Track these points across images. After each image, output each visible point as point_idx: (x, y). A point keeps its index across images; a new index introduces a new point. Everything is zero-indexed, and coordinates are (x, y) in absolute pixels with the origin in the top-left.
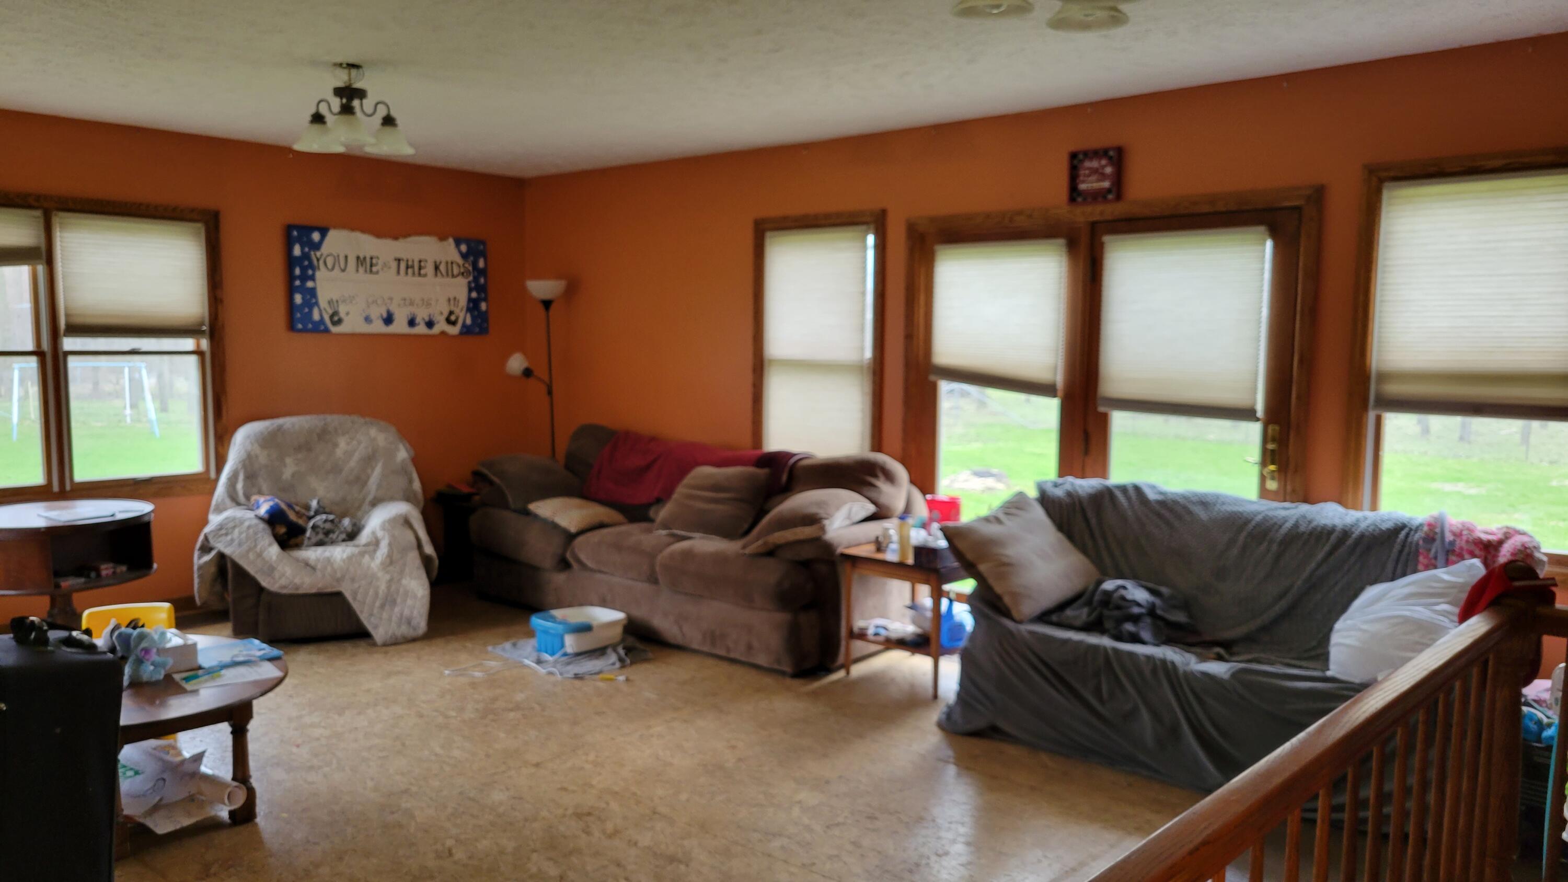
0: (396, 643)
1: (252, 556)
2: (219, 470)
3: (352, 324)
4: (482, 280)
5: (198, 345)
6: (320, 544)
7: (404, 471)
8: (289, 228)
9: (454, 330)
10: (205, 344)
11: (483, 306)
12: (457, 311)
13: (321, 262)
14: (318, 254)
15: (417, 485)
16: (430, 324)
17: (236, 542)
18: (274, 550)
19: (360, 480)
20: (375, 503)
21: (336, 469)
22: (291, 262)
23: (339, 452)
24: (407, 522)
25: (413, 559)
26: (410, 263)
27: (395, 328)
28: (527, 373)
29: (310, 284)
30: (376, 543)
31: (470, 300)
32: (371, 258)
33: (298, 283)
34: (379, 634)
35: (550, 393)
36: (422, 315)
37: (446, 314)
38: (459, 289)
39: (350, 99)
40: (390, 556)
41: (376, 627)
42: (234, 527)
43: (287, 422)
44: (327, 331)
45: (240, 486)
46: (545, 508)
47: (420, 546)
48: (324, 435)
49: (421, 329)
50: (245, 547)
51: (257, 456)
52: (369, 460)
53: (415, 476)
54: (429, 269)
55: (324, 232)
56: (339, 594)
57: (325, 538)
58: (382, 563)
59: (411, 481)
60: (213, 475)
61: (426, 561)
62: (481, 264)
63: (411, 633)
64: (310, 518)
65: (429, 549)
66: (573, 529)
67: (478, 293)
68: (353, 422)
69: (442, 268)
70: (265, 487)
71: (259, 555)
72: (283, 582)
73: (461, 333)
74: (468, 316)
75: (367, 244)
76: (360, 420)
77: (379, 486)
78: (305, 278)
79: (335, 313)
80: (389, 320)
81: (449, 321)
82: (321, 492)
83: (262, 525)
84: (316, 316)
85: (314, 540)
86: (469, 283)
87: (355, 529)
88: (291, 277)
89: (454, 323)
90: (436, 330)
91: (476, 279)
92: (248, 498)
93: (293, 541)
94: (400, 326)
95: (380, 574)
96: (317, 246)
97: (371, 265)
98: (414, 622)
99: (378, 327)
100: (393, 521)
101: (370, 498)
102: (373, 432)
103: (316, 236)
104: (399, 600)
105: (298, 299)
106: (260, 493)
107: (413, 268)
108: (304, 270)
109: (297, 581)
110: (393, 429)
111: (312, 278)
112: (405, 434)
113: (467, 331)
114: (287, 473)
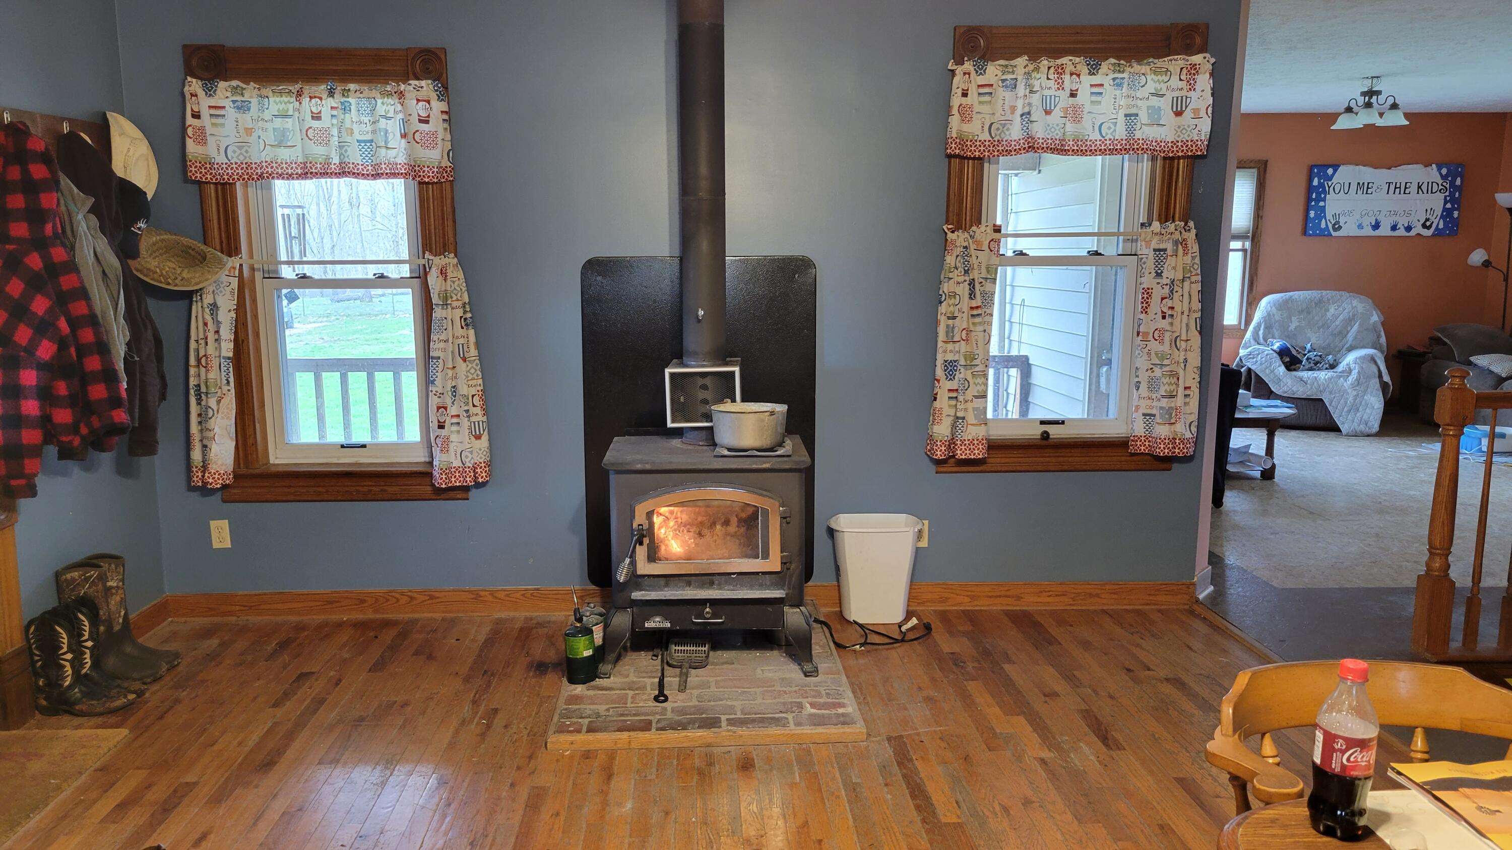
0: (1356, 435)
1: (1267, 371)
2: (1248, 323)
3: (1349, 229)
4: (1457, 195)
5: (1243, 245)
6: (1311, 369)
7: (1374, 329)
8: (1311, 168)
9: (1428, 233)
10: (1248, 245)
11: (1456, 214)
12: (1432, 219)
13: (1331, 189)
14: (1330, 183)
15: (1383, 340)
16: (1409, 229)
17: (1259, 362)
18: (1282, 369)
19: (1342, 334)
20: (1350, 349)
21: (1325, 326)
22: (1310, 189)
23: (1329, 315)
24: (1373, 360)
25: (1375, 383)
26: (1398, 186)
27: (1381, 232)
28: (1487, 264)
29: (1321, 204)
30: (1350, 371)
31: (1444, 209)
32: (1368, 183)
33: (1313, 203)
34: (1344, 428)
35: (1506, 280)
36: (1403, 222)
37: (1422, 221)
38: (1437, 202)
39: (1371, 97)
40: (1358, 380)
41: (1343, 423)
42: (1258, 354)
43: (1295, 294)
44: (1331, 235)
45: (1261, 333)
46: (1481, 360)
47: (1380, 376)
48: (1319, 302)
49: (1401, 232)
50: (1264, 366)
51: (1274, 315)
52: (1350, 321)
53: (1383, 333)
54: (1414, 188)
55: (1336, 167)
56: (1321, 400)
57: (1315, 365)
58: (1352, 384)
59: (1379, 337)
60: (1243, 327)
61: (1384, 386)
62: (1458, 182)
63: (1367, 431)
64: (1305, 355)
65: (1387, 378)
66: (1504, 375)
67: (1453, 205)
68: (1341, 296)
69: (1424, 188)
70: (1277, 334)
71: (1272, 371)
72: (1285, 389)
73: (1433, 235)
74: (1442, 222)
75: (1366, 174)
76: (1345, 294)
77: (1355, 338)
78: (1318, 200)
79: (1338, 222)
80: (1376, 226)
81: (1424, 226)
82: (1313, 340)
83: (1275, 355)
84: (1323, 225)
85: (1307, 367)
86: (1445, 197)
87: (1335, 364)
88: (1309, 199)
89: (1429, 228)
90: (1413, 233)
91: (1452, 194)
92: (1266, 341)
93: (1293, 367)
94: (1385, 230)
95: (1349, 391)
96: (1330, 178)
97: (1368, 188)
98: (1370, 424)
99: (1368, 232)
100: (1363, 358)
101: (1348, 345)
102: (1355, 303)
103: (1330, 171)
104: (1361, 409)
105: (1312, 214)
106: (1274, 338)
107: (1401, 189)
108: (1319, 194)
109: (1294, 389)
110: (1370, 301)
111: (1324, 200)
112: (1379, 305)
113: (1438, 233)
114: (1292, 327)
